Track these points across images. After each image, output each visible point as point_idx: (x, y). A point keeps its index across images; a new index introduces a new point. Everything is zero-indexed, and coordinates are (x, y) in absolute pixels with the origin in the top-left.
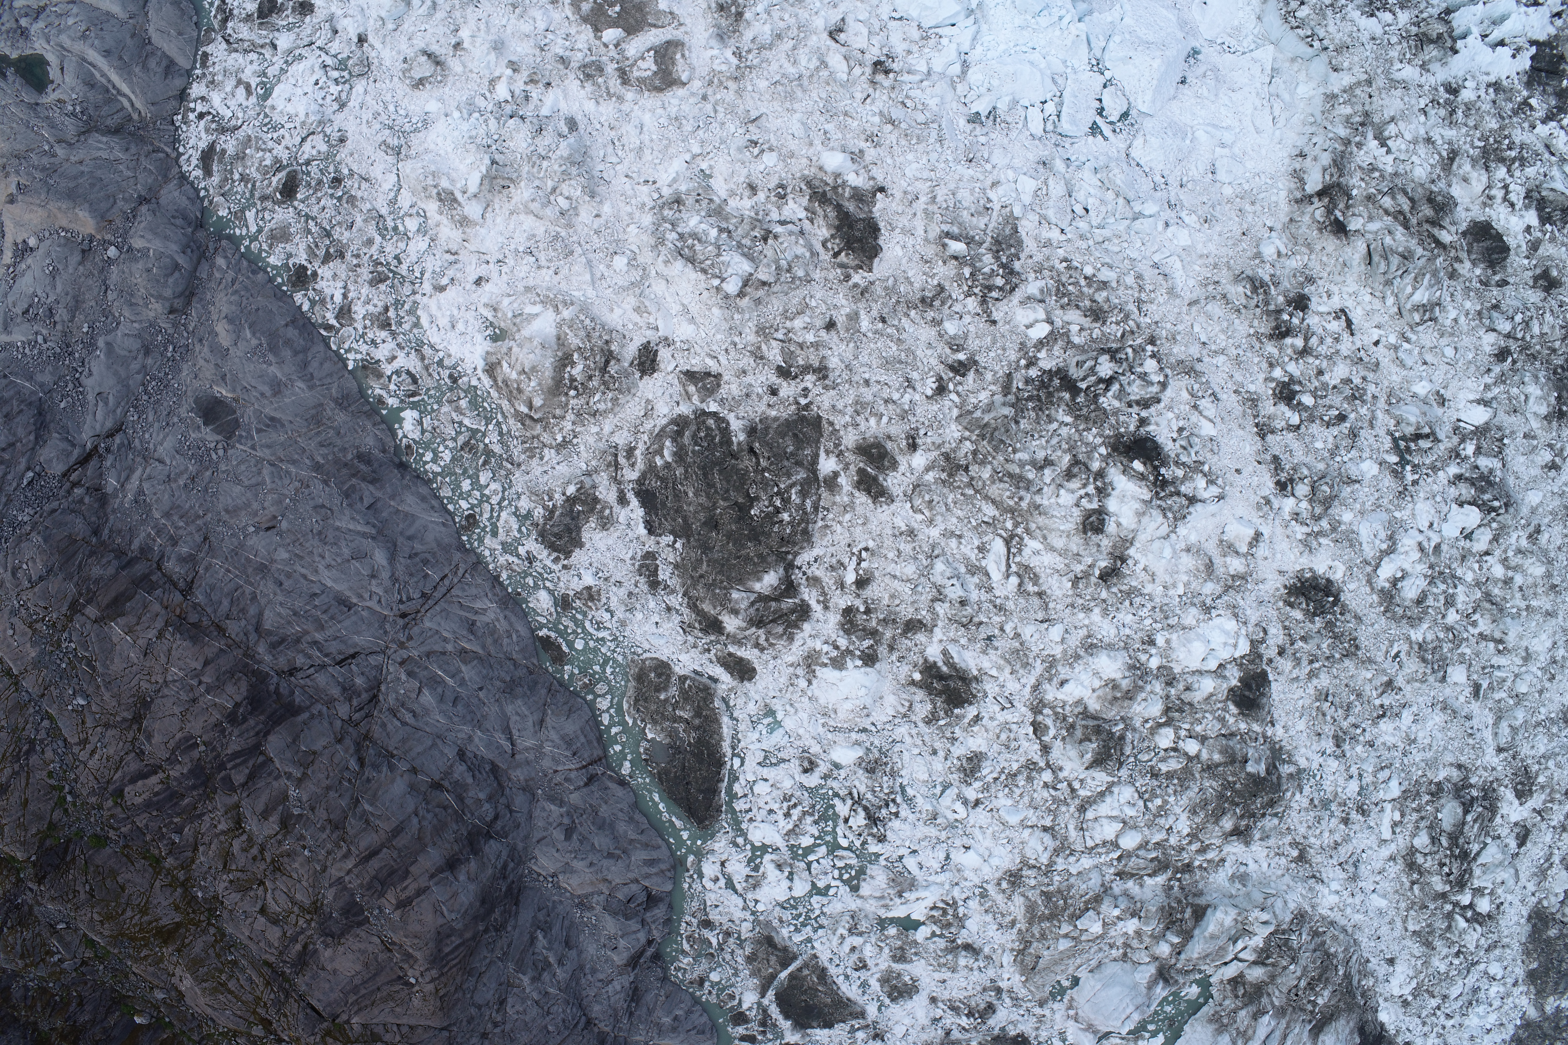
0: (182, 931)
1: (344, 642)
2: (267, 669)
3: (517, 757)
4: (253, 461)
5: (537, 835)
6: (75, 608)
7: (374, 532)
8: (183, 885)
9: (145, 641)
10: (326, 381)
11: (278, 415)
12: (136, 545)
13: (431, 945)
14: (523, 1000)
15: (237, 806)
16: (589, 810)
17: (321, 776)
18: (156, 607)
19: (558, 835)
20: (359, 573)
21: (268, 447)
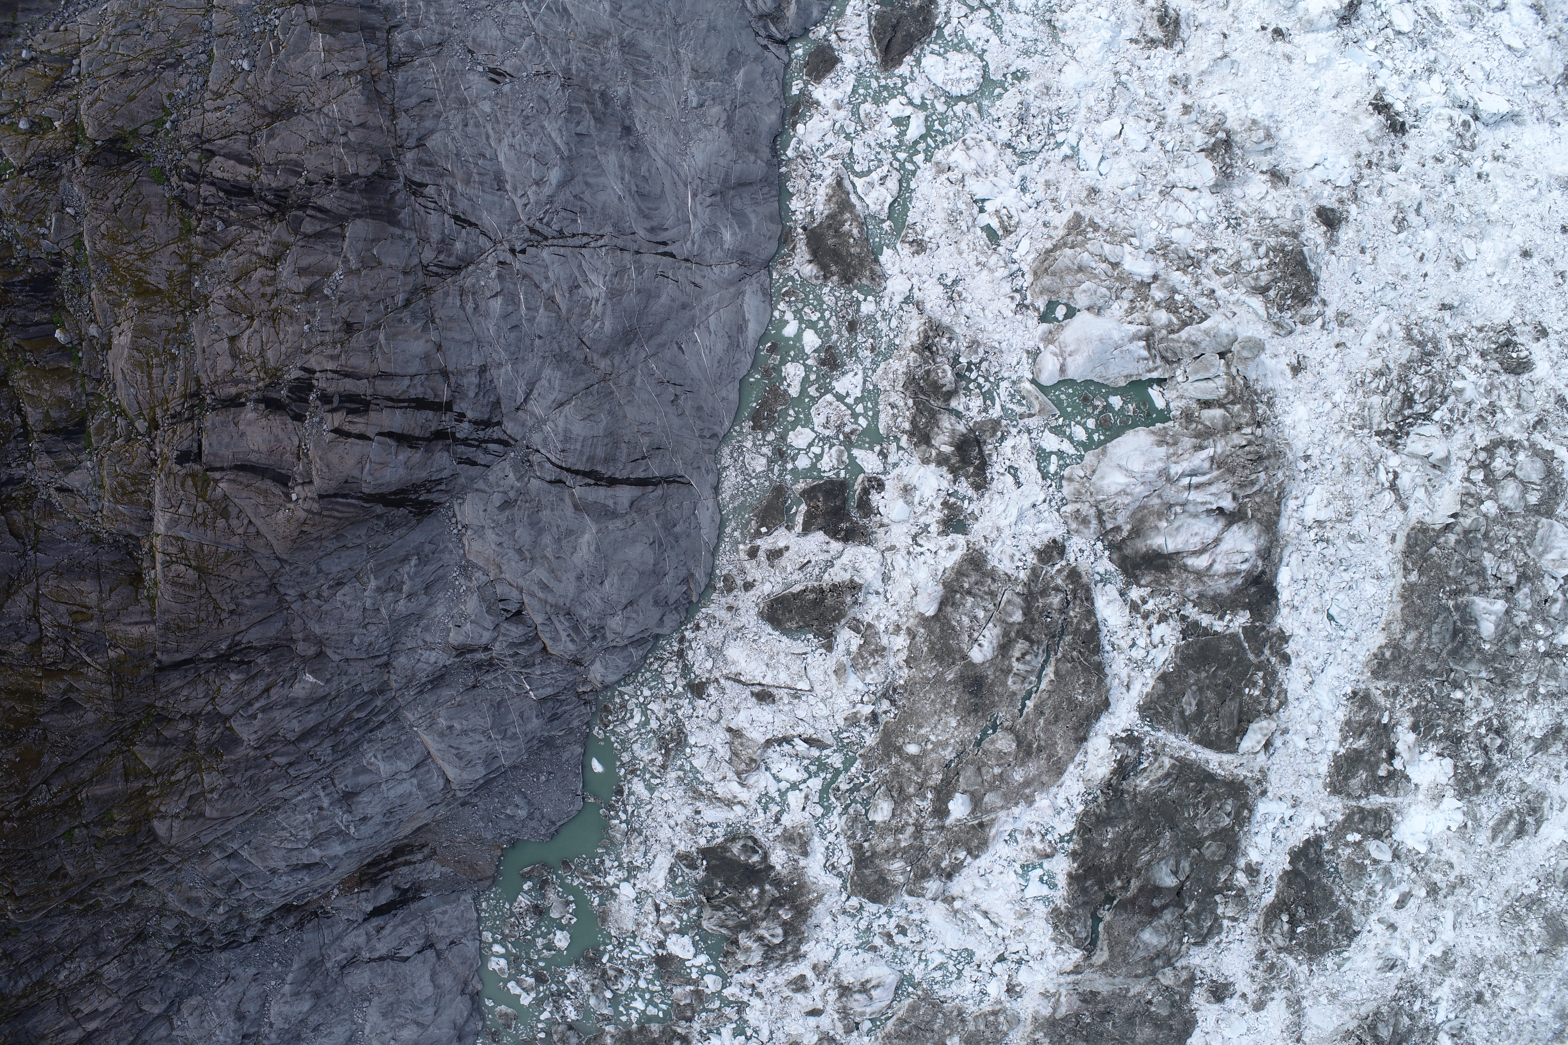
0: (157, 298)
14: (356, 598)
15: (287, 246)
16: (535, 504)
17: (369, 283)
19: (497, 499)
20: (529, 171)
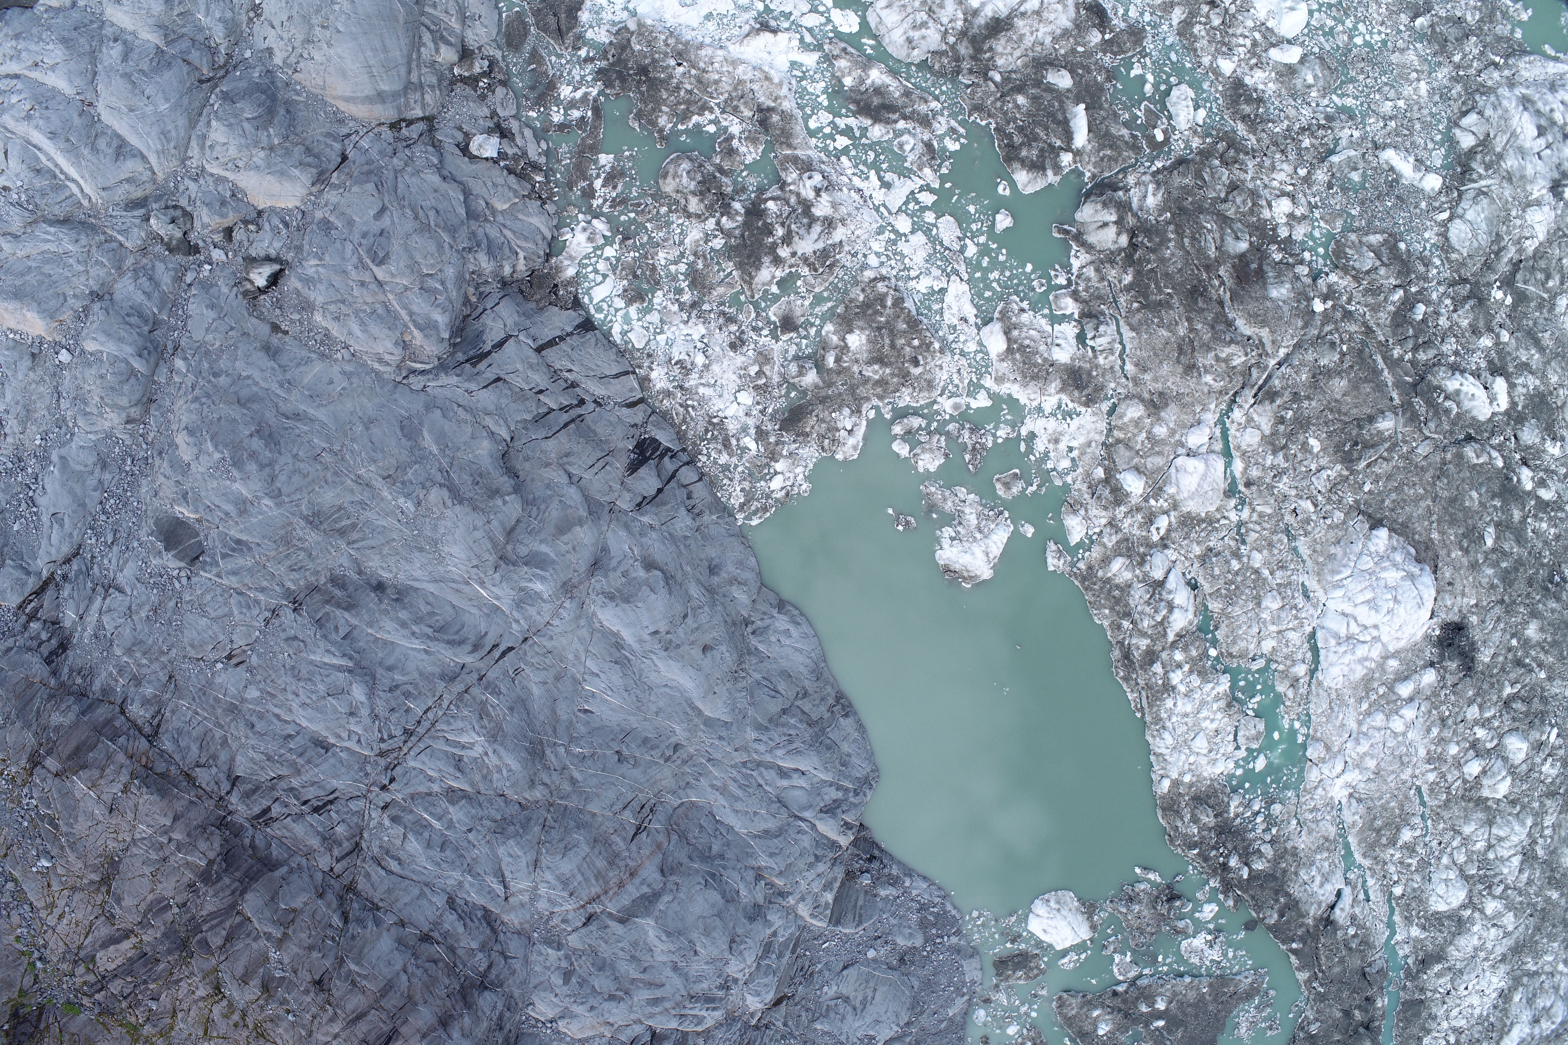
1: (322, 787)
2: (241, 820)
3: (511, 900)
4: (219, 591)
5: (534, 981)
6: (34, 760)
7: (351, 664)
9: (111, 796)
10: (295, 497)
11: (244, 537)
12: (97, 686)
18: (121, 758)
21: (234, 573)
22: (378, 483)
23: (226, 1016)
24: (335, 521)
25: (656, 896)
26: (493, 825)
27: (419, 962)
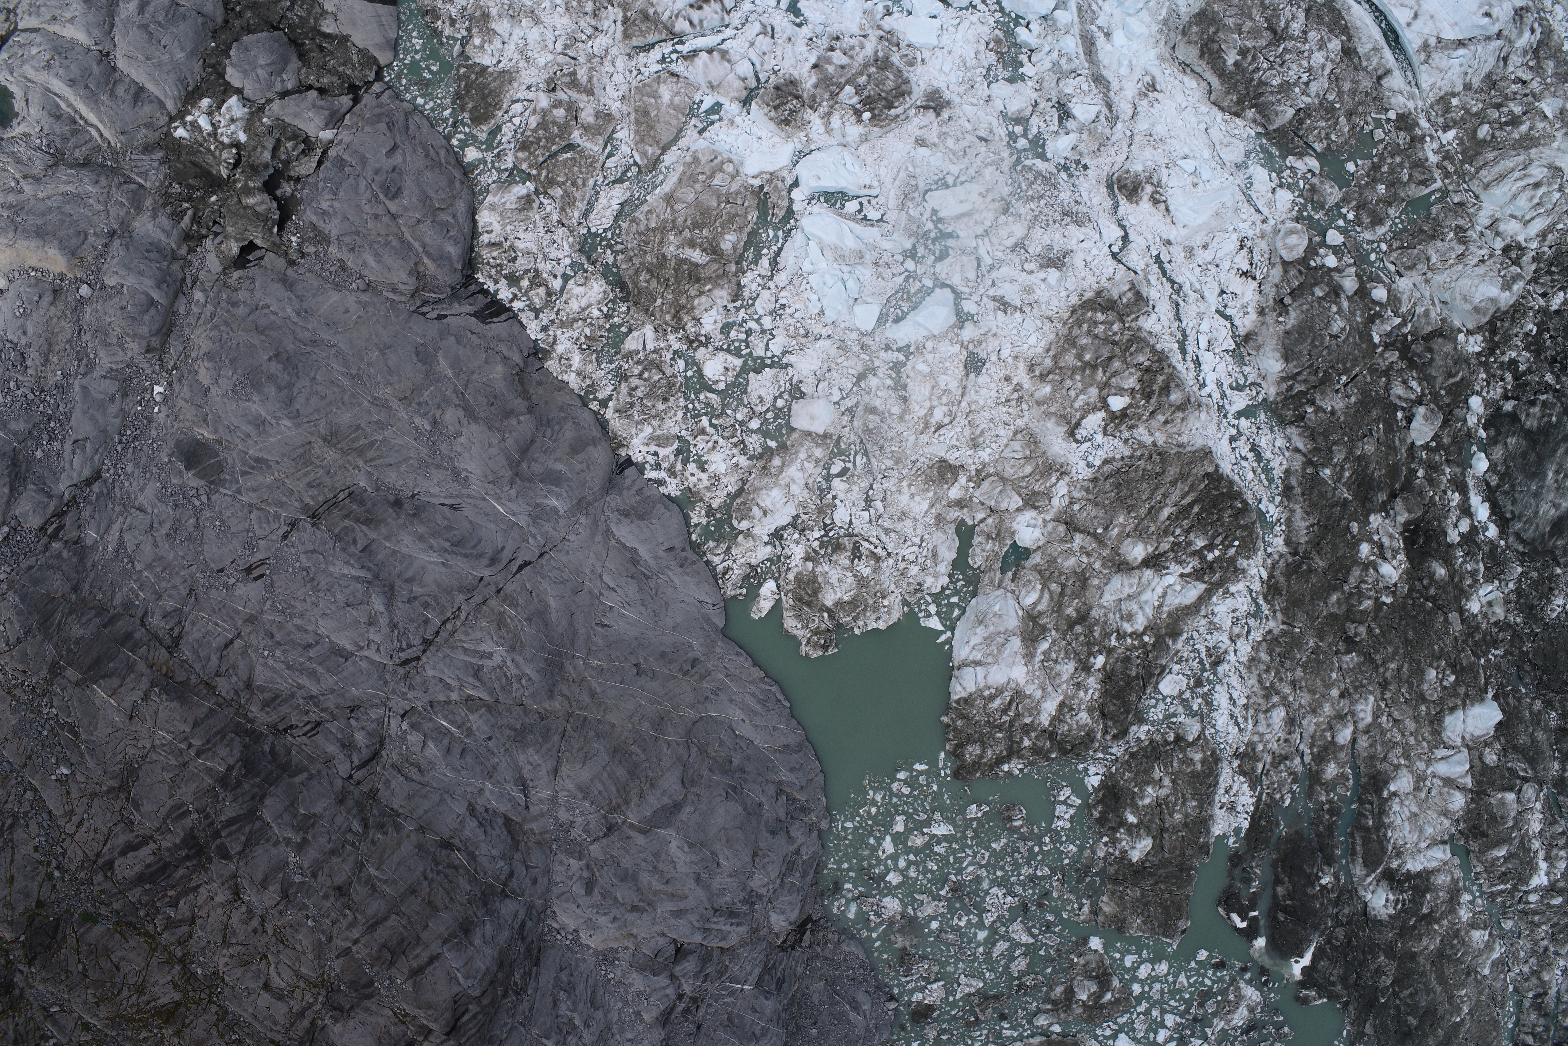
1: (343, 695)
2: (261, 728)
3: (531, 809)
4: (239, 507)
6: (55, 670)
8: (181, 961)
9: (131, 703)
10: (313, 418)
12: (118, 599)
13: (448, 1015)
18: (141, 667)
21: (254, 490)
22: (395, 404)
23: (245, 922)
24: (354, 440)
25: (677, 807)
26: (512, 733)
27: (440, 867)
